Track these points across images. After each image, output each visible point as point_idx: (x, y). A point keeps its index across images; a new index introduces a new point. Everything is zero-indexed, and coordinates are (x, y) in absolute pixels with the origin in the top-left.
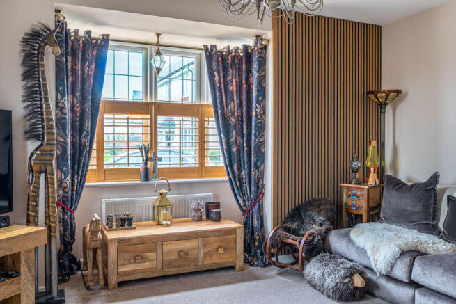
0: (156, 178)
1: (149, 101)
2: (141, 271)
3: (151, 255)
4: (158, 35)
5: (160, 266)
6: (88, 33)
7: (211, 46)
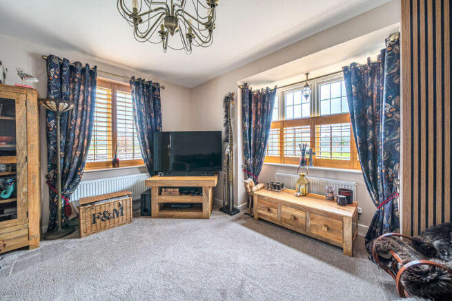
0: (311, 165)
1: (316, 116)
2: (269, 217)
3: (274, 210)
4: (307, 74)
5: (279, 219)
6: (267, 88)
7: (351, 65)
